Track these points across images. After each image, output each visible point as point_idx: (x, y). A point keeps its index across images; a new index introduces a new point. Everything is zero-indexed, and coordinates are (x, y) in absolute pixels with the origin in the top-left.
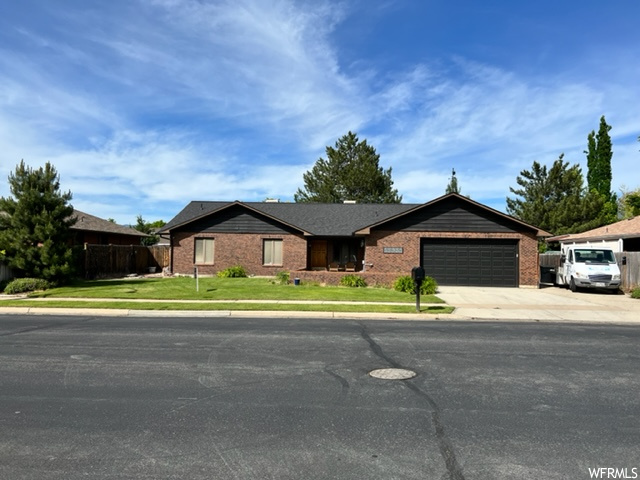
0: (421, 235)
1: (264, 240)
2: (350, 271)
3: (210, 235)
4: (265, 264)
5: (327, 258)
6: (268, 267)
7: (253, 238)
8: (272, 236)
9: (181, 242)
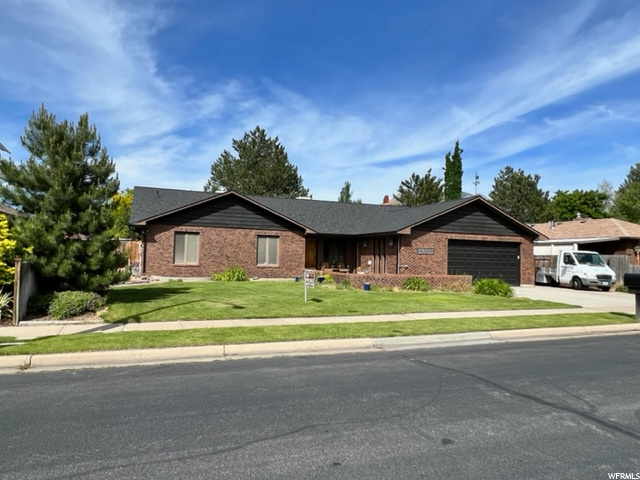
0: (449, 236)
1: (259, 236)
2: (344, 272)
3: (195, 229)
4: (259, 265)
5: (316, 257)
6: (263, 268)
7: (246, 235)
8: (268, 233)
9: (156, 237)
